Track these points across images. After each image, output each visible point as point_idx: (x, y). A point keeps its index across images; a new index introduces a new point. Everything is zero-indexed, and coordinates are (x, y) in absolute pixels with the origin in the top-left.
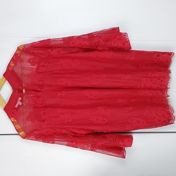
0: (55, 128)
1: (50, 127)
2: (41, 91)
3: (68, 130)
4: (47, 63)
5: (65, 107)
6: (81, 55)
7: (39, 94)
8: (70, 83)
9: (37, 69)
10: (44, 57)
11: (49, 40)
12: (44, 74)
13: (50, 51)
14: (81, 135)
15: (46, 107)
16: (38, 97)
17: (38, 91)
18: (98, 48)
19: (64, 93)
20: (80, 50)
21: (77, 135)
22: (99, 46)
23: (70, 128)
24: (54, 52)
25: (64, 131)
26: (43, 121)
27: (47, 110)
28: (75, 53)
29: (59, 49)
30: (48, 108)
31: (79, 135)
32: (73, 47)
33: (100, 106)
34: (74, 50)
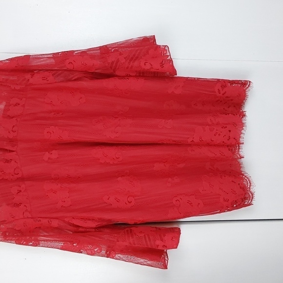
0: (39, 219)
1: (30, 217)
2: (14, 151)
3: (64, 221)
4: (24, 99)
5: (57, 179)
6: (86, 84)
7: (8, 156)
8: (66, 136)
9: (5, 110)
10: (18, 87)
11: (27, 57)
12: (18, 119)
13: (28, 76)
14: (88, 230)
15: (22, 179)
16: (7, 161)
17: (6, 150)
18: (117, 73)
19: (55, 154)
20: (85, 75)
21: (80, 229)
22: (118, 69)
23: (66, 217)
24: (36, 80)
25: (55, 223)
26: (17, 205)
27: (23, 186)
28: (75, 80)
29: (46, 73)
30: (25, 182)
31: (83, 230)
32: (70, 71)
33: (122, 176)
34: (72, 76)
